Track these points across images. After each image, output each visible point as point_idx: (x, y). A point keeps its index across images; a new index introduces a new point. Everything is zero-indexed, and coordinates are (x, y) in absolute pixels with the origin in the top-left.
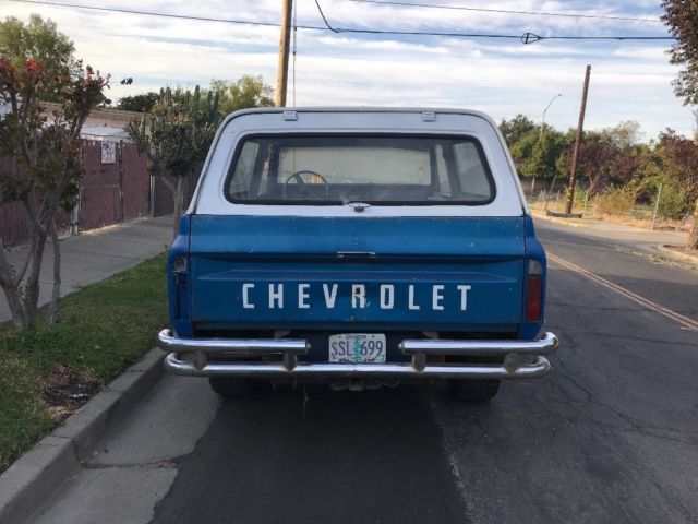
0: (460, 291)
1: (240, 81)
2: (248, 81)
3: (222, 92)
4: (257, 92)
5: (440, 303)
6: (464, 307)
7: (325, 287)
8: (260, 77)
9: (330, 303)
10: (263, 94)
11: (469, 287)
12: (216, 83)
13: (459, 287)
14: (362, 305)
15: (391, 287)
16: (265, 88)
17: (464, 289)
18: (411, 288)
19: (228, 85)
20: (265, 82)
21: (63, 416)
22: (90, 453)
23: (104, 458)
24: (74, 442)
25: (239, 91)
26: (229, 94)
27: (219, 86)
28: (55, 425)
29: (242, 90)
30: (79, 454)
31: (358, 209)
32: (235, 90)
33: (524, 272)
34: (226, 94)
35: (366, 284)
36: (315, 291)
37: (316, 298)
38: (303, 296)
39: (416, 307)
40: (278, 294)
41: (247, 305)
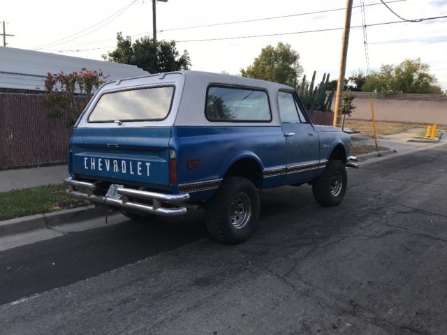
1: (402, 64)
2: (409, 63)
3: (389, 73)
4: (415, 70)
5: (140, 171)
6: (148, 175)
8: (419, 59)
9: (108, 169)
10: (420, 71)
12: (384, 67)
13: (147, 164)
16: (423, 67)
17: (148, 164)
19: (394, 67)
20: (423, 62)
21: (56, 210)
22: (54, 224)
23: (58, 228)
24: (45, 217)
25: (401, 71)
26: (393, 73)
27: (386, 69)
28: (48, 212)
29: (404, 70)
30: (48, 223)
31: (120, 124)
32: (398, 70)
33: (169, 156)
34: (391, 73)
35: (117, 160)
36: (103, 162)
37: (104, 166)
38: (100, 164)
39: (132, 173)
40: (93, 163)
41: (86, 168)
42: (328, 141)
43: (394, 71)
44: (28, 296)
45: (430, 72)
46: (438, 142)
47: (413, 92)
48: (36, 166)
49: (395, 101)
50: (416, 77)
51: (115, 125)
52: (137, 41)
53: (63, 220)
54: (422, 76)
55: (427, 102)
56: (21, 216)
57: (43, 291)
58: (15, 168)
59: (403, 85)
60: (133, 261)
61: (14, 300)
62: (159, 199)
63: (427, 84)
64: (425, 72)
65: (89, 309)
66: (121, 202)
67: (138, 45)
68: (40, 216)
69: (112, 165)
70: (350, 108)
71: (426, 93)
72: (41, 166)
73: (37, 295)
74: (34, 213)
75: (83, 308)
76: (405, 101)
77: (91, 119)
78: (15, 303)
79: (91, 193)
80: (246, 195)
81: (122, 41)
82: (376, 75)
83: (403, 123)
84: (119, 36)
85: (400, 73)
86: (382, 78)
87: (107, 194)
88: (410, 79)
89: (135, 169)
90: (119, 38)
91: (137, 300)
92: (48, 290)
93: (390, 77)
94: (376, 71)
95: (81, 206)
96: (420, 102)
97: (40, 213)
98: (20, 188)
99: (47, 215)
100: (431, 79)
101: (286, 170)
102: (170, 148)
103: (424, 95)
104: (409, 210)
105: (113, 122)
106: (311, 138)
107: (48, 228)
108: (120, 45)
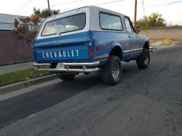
0: (76, 52)
1: (151, 15)
2: (154, 14)
3: (146, 19)
4: (157, 17)
5: (73, 55)
6: (78, 56)
7: (54, 52)
8: (158, 12)
9: (56, 56)
10: (159, 17)
11: (78, 50)
13: (76, 51)
14: (61, 56)
15: (65, 52)
16: (159, 15)
17: (77, 51)
18: (68, 51)
19: (148, 17)
20: (159, 14)
21: (28, 80)
22: (29, 86)
23: (31, 87)
24: (25, 83)
25: (151, 18)
26: (148, 19)
27: (145, 17)
28: (25, 80)
29: (152, 17)
30: (26, 85)
31: (60, 34)
32: (150, 18)
33: (88, 45)
34: (147, 19)
35: (61, 51)
36: (53, 54)
37: (53, 55)
38: (51, 55)
39: (69, 56)
40: (48, 54)
41: (44, 57)
42: (143, 40)
43: (148, 18)
44: (34, 113)
45: (163, 18)
46: (170, 45)
47: (156, 26)
48: (11, 64)
49: (150, 30)
50: (157, 20)
51: (57, 36)
52: (43, 11)
53: (33, 83)
54: (159, 19)
55: (162, 30)
56: (13, 83)
57: (41, 110)
58: (2, 66)
59: (153, 24)
60: (75, 95)
61: (29, 115)
62: (85, 65)
63: (162, 23)
64: (161, 18)
65: (67, 115)
66: (65, 69)
67: (44, 12)
68: (22, 82)
69: (58, 54)
70: (139, 32)
71: (162, 26)
72: (13, 64)
73: (38, 112)
74: (19, 81)
75: (63, 115)
76: (154, 30)
77: (43, 35)
78: (30, 117)
79: (49, 67)
80: (117, 63)
81: (36, 11)
82: (141, 20)
83: (153, 39)
84: (34, 9)
85: (151, 19)
86: (144, 21)
87: (57, 67)
88: (155, 21)
89: (70, 54)
90: (35, 10)
91: (87, 109)
92: (42, 110)
93: (147, 20)
94: (141, 19)
95: (38, 77)
96: (160, 30)
97: (22, 81)
98: (9, 72)
99: (25, 82)
100: (163, 20)
101: (130, 52)
102: (88, 42)
103: (161, 27)
104: (178, 67)
105: (56, 34)
106: (137, 38)
107: (27, 87)
108: (35, 13)
